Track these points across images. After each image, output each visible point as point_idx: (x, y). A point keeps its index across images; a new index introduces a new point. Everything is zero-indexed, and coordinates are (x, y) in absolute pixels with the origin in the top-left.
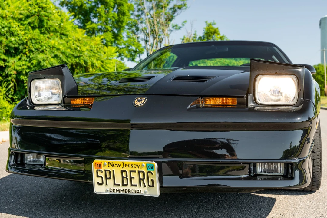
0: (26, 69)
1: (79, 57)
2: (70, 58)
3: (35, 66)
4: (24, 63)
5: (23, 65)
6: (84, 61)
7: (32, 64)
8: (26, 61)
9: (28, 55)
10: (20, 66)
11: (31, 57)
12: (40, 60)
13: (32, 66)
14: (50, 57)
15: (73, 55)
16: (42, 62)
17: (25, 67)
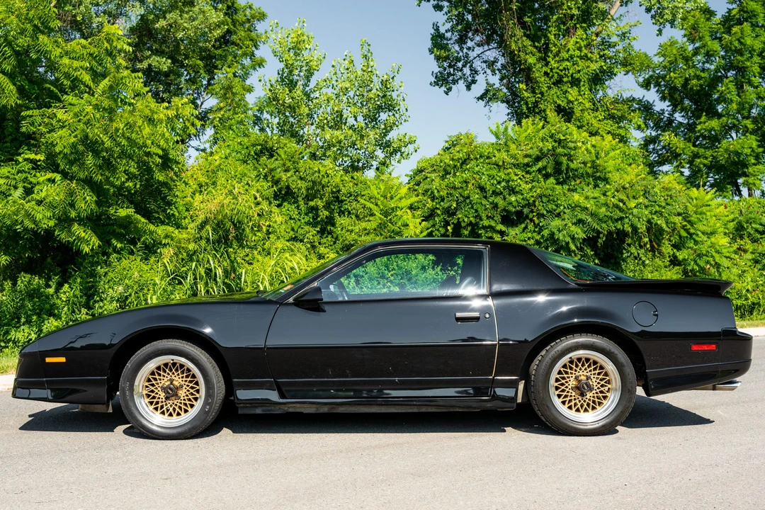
0: (534, 245)
1: (621, 219)
2: (605, 222)
3: (546, 240)
4: (530, 235)
5: (529, 239)
6: (632, 226)
7: (543, 236)
8: (534, 231)
9: (537, 221)
10: (525, 241)
11: (541, 224)
12: (553, 230)
13: (542, 241)
14: (570, 225)
15: (611, 218)
16: (557, 233)
17: (532, 242)
